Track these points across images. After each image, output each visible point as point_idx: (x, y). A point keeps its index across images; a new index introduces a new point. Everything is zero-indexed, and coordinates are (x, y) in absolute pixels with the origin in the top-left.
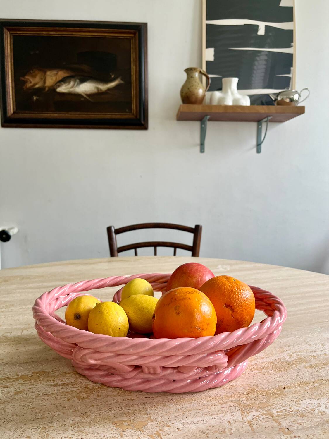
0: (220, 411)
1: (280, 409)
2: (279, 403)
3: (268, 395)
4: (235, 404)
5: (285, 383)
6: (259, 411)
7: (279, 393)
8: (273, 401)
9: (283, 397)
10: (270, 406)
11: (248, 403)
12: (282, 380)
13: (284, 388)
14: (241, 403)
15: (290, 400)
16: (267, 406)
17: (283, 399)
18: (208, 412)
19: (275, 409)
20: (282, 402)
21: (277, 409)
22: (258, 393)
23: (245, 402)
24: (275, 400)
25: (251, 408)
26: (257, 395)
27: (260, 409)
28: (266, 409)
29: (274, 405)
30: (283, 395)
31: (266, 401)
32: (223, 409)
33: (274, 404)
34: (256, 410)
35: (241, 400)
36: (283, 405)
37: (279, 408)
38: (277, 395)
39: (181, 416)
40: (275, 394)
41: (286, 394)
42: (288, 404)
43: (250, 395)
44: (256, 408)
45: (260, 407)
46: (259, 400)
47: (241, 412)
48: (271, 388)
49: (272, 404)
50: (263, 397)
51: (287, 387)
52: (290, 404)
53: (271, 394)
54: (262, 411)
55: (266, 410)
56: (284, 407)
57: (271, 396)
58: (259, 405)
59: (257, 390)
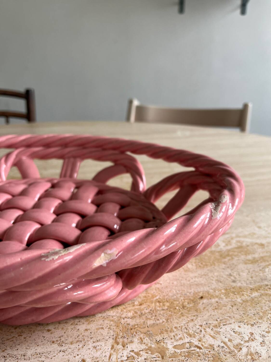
0: (81, 336)
1: (181, 341)
2: (183, 328)
3: (172, 309)
4: (112, 322)
5: (206, 289)
6: (145, 341)
7: (191, 305)
8: (176, 321)
9: (194, 316)
10: (166, 331)
11: (132, 322)
12: (203, 282)
13: (202, 298)
14: (123, 321)
15: (205, 323)
16: (162, 333)
17: (192, 320)
18: (60, 337)
19: (173, 340)
20: (191, 324)
21: (177, 341)
22: (158, 304)
23: (129, 321)
24: (180, 320)
25: (135, 333)
26: (154, 308)
27: (147, 338)
28: (159, 338)
29: (175, 330)
30: (196, 311)
31: (164, 320)
32: (87, 333)
33: (176, 328)
34: (141, 338)
35: (123, 316)
36: (190, 331)
37: (180, 339)
38: (186, 311)
39: (13, 341)
40: (184, 307)
41: (202, 308)
42: (198, 331)
43: (142, 307)
44: (142, 336)
45: (149, 333)
46: (153, 318)
47: (114, 341)
48: (181, 297)
49: (172, 329)
50: (162, 312)
51: (207, 295)
52: (203, 330)
53: (177, 308)
54: (149, 341)
55: (158, 340)
56: (191, 336)
57: (176, 311)
58: (150, 329)
59: (157, 298)
